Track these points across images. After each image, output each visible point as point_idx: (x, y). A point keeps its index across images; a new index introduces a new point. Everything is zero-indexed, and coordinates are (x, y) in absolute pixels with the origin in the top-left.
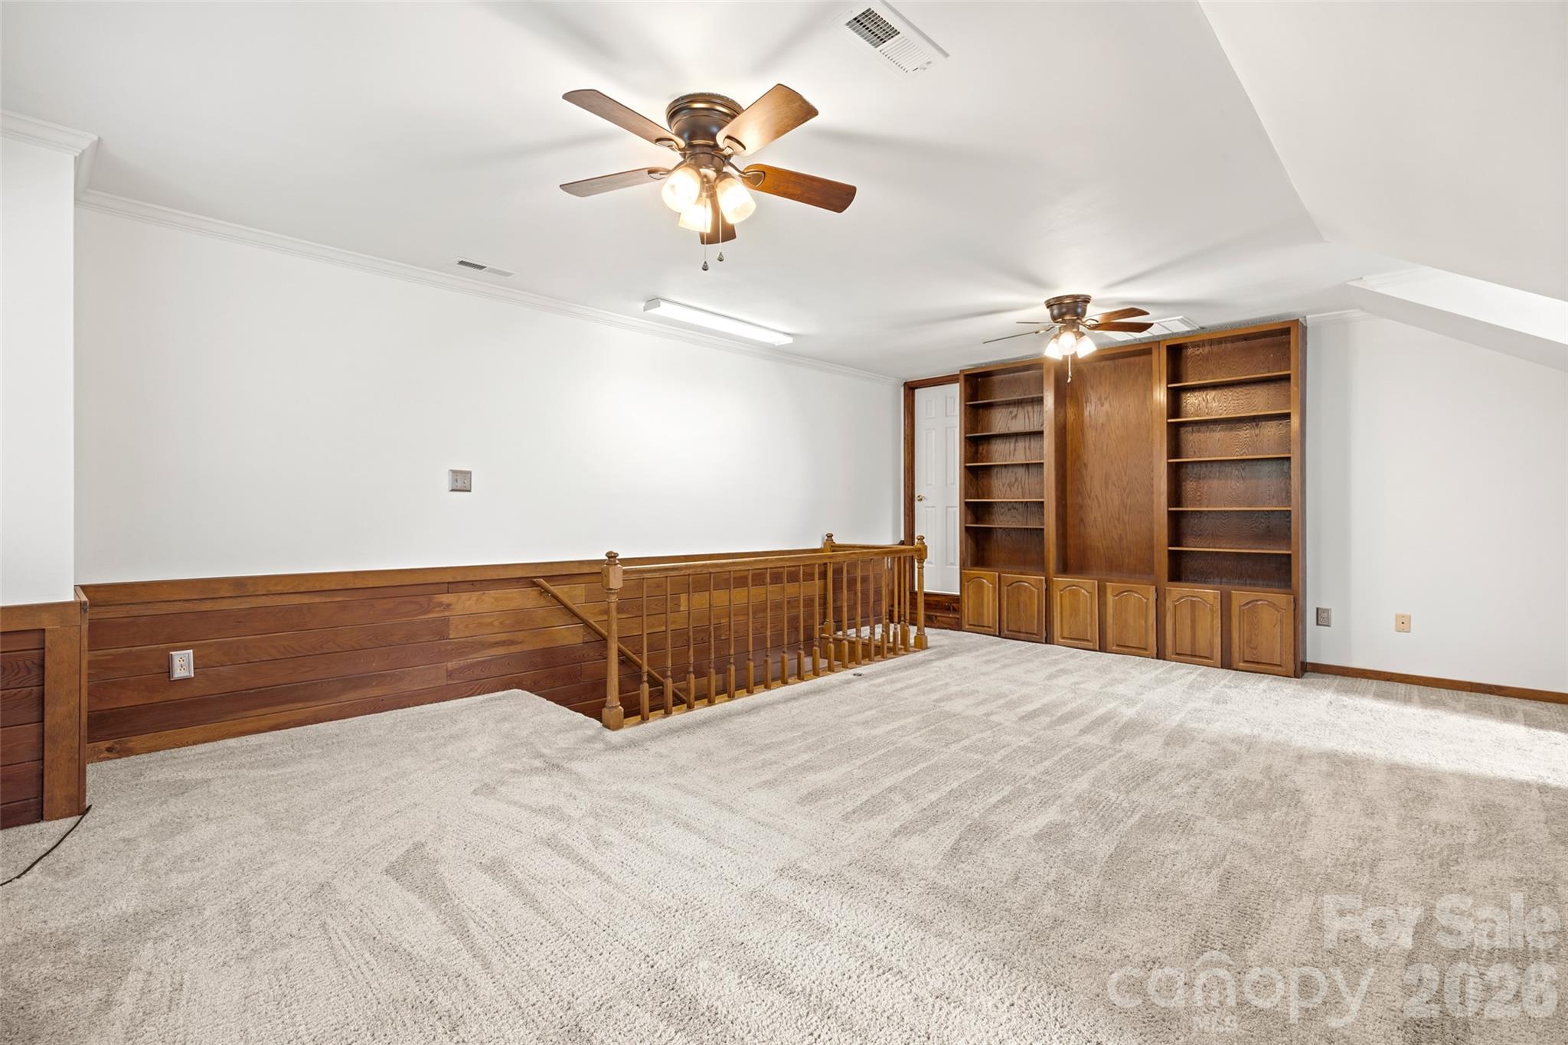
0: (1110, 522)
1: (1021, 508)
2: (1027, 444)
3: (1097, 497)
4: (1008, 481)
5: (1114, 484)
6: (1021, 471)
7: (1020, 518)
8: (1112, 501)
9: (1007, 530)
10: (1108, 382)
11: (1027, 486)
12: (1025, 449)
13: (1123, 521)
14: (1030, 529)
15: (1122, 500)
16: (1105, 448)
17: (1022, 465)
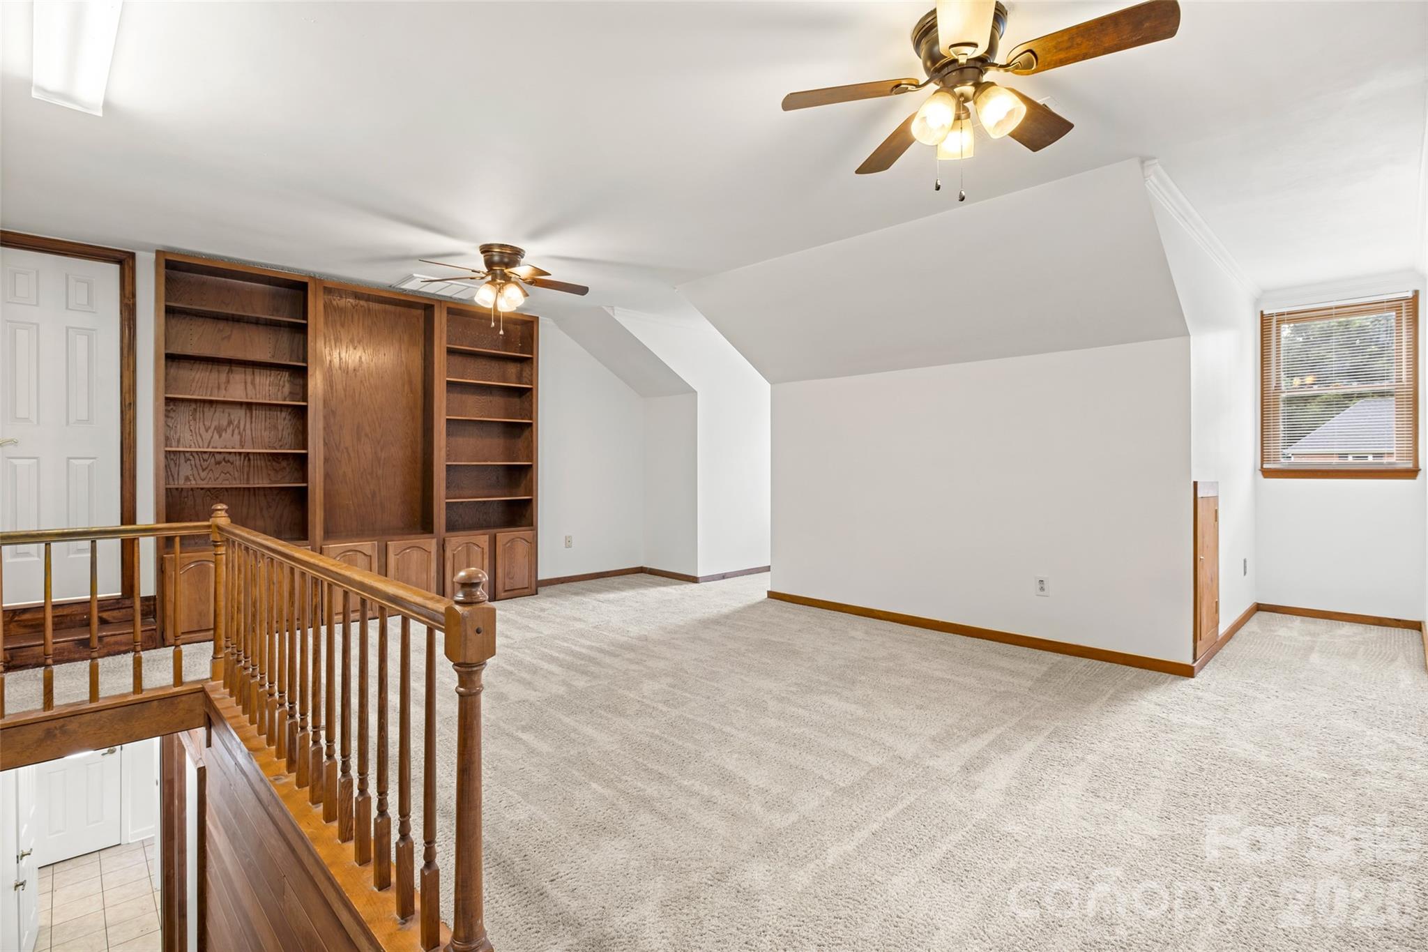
0: (362, 478)
1: (238, 461)
2: (249, 378)
3: (347, 448)
4: (215, 423)
5: (366, 435)
6: (239, 415)
7: (236, 474)
8: (365, 454)
9: (213, 491)
10: (361, 324)
11: (248, 432)
12: (246, 383)
13: (377, 476)
14: (254, 488)
15: (375, 453)
16: (357, 395)
17: (241, 404)
